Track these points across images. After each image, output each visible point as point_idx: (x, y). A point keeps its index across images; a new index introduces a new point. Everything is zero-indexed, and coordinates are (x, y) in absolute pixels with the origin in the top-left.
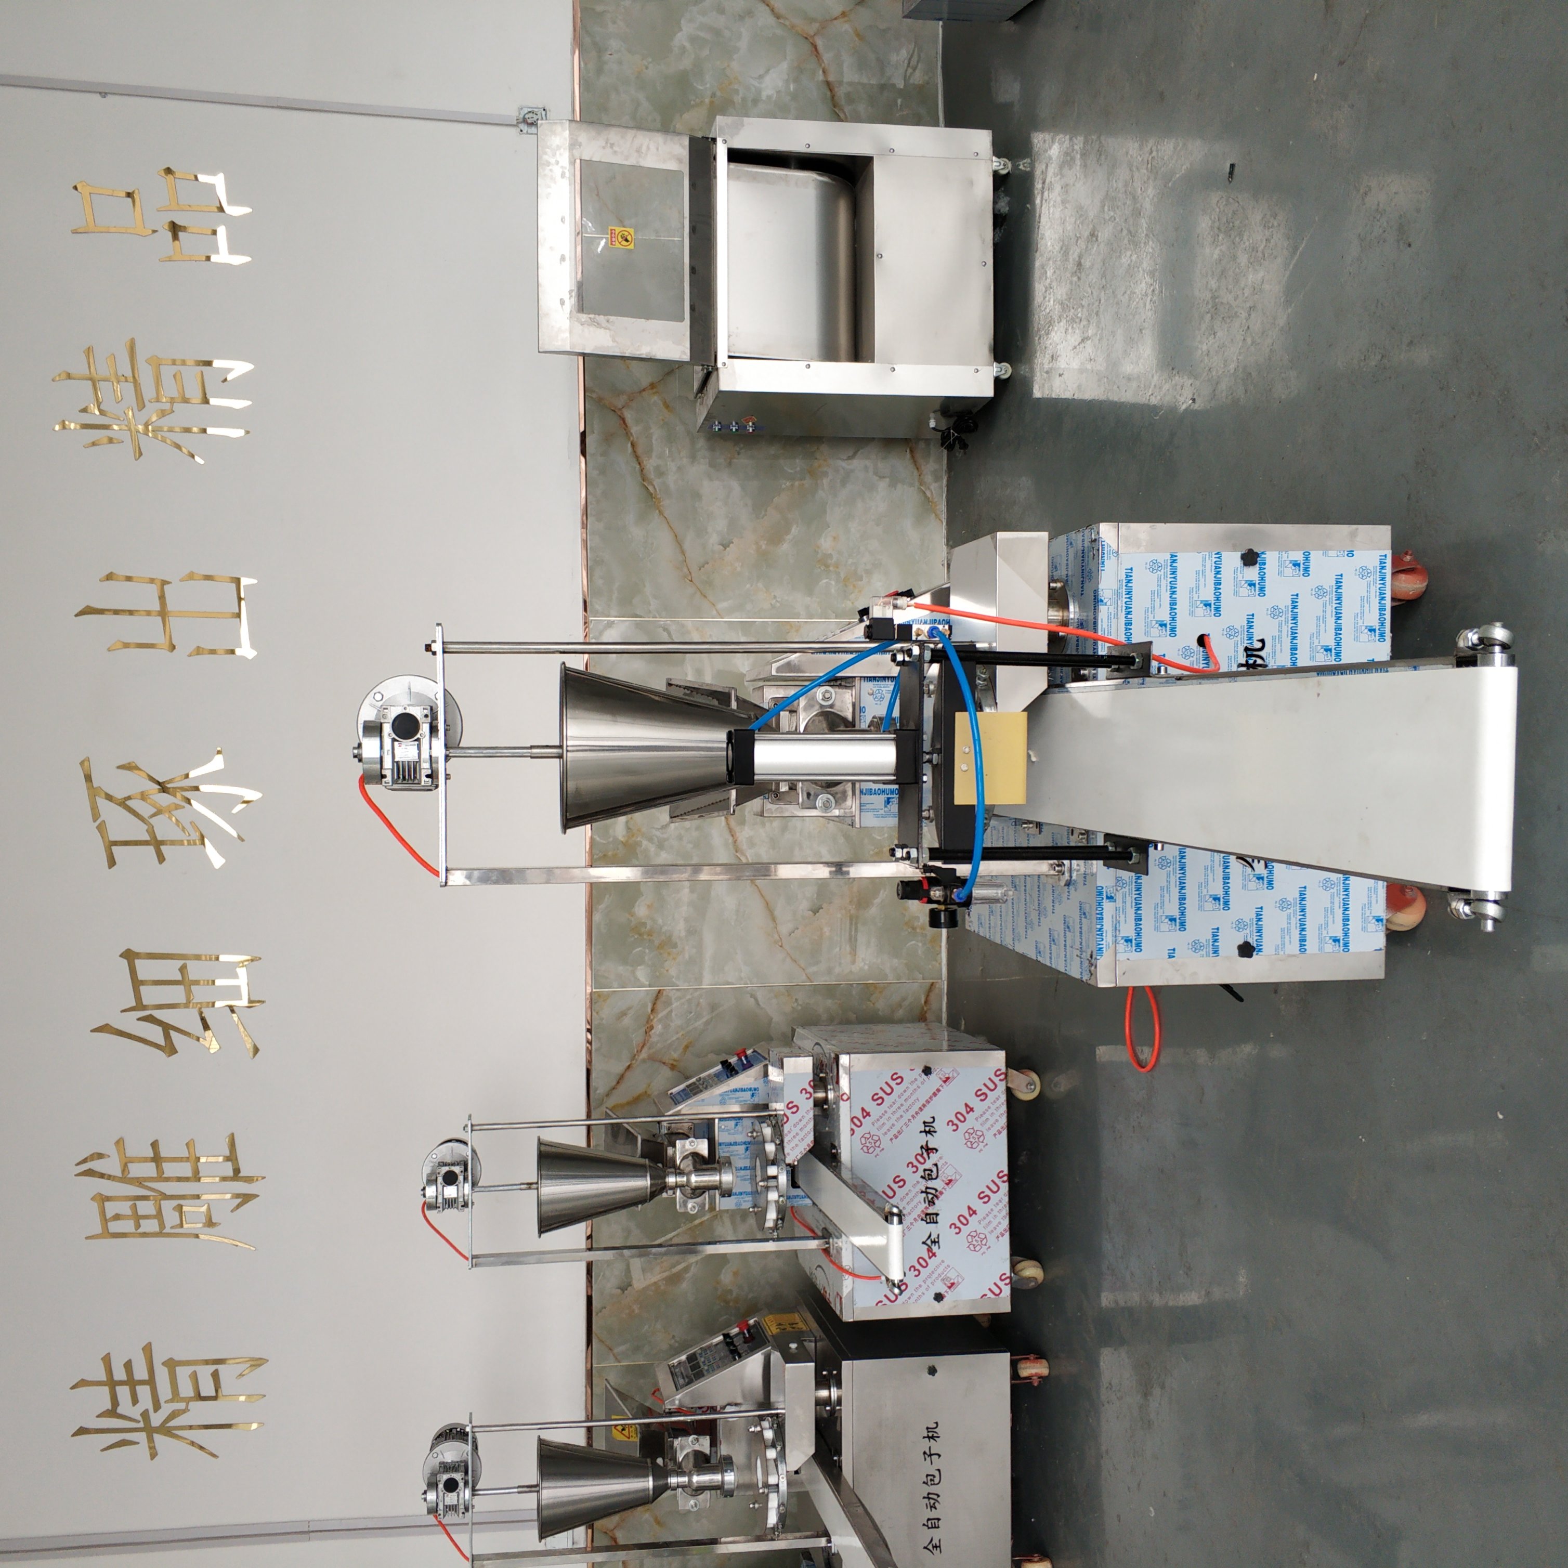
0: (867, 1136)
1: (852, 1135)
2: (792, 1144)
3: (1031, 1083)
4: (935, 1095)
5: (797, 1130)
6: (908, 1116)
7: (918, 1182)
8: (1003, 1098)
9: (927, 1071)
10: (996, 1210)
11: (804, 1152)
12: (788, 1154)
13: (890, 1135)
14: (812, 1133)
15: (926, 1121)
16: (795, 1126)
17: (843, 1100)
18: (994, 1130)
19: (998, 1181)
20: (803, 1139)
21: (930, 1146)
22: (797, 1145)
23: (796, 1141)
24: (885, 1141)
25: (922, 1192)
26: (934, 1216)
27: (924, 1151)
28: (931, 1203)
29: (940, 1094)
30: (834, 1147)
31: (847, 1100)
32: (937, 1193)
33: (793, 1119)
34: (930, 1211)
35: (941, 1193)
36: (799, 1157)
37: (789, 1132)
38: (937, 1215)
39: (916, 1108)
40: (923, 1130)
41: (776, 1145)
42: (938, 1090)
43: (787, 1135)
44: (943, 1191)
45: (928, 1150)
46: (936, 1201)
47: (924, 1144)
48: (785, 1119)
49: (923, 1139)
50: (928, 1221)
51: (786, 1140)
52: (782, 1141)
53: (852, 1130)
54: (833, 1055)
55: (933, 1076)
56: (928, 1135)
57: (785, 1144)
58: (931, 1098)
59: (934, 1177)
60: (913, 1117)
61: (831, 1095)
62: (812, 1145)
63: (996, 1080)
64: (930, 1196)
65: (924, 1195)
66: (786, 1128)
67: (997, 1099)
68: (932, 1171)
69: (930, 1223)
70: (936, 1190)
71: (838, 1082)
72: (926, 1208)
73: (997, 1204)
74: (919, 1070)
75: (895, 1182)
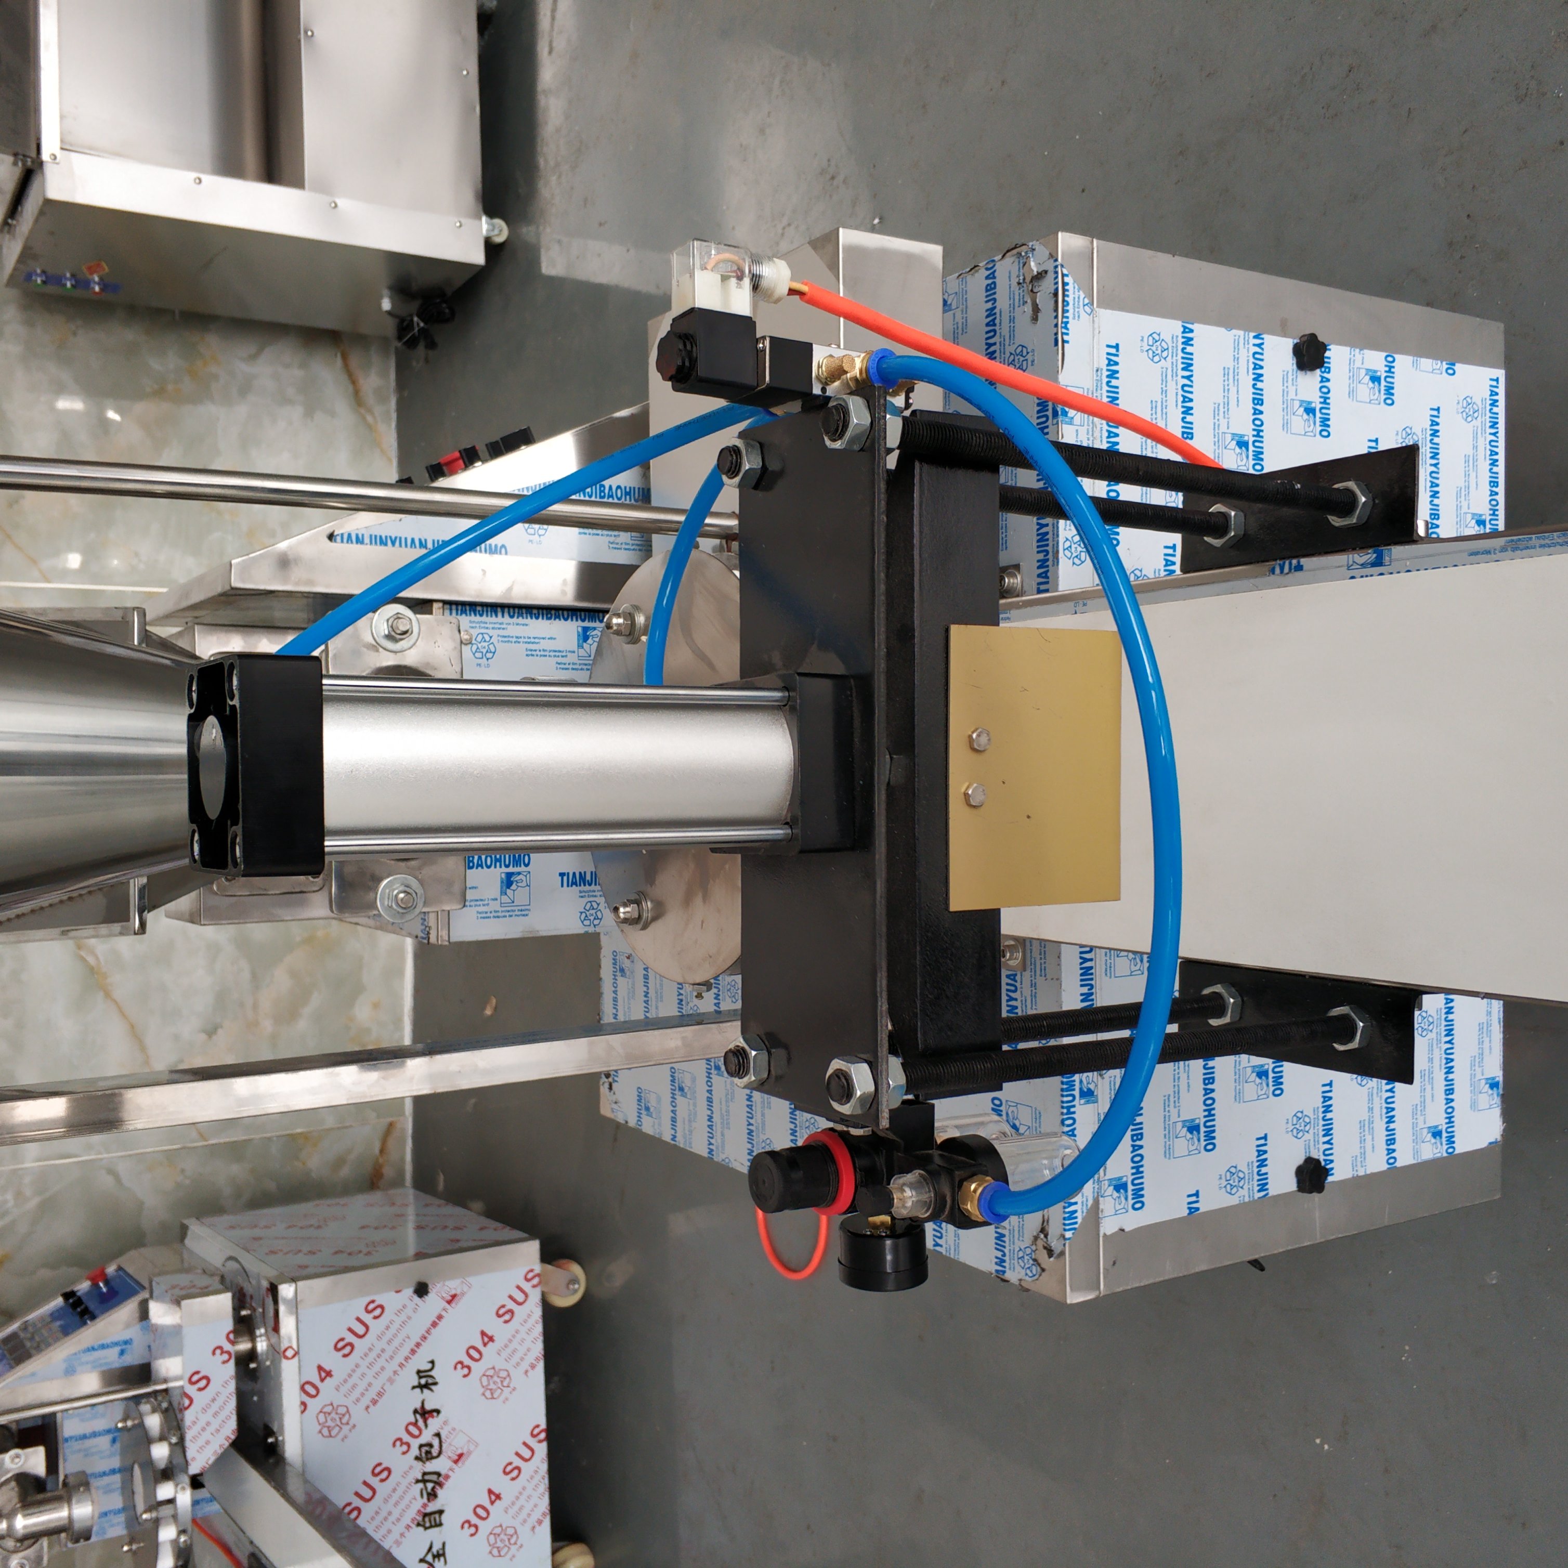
0: (328, 1409)
1: (303, 1412)
2: (201, 1442)
3: (574, 1281)
4: (434, 1324)
5: (208, 1416)
6: (394, 1365)
7: (411, 1468)
8: (538, 1312)
9: (422, 1290)
10: (530, 1486)
11: (220, 1451)
12: (194, 1459)
13: (366, 1401)
14: (234, 1418)
15: (422, 1368)
16: (204, 1410)
17: (286, 1358)
18: (525, 1365)
19: (532, 1442)
20: (218, 1431)
21: (428, 1407)
22: (208, 1442)
23: (206, 1435)
24: (357, 1412)
25: (418, 1481)
26: (437, 1516)
27: (418, 1416)
28: (432, 1495)
29: (442, 1324)
30: (270, 1432)
31: (294, 1356)
32: (441, 1479)
33: (200, 1399)
34: (429, 1509)
35: (447, 1477)
36: (210, 1462)
37: (194, 1423)
38: (441, 1512)
39: (405, 1351)
40: (416, 1384)
41: (170, 1444)
42: (440, 1317)
43: (190, 1428)
44: (450, 1473)
45: (424, 1413)
46: (440, 1492)
47: (418, 1406)
48: (187, 1402)
49: (415, 1399)
50: (428, 1524)
51: (189, 1436)
52: (182, 1440)
53: (304, 1404)
54: (265, 1284)
55: (432, 1297)
56: (425, 1391)
57: (188, 1443)
58: (428, 1332)
59: (435, 1454)
60: (401, 1365)
61: (262, 1346)
62: (233, 1437)
63: (527, 1286)
64: (430, 1486)
65: (421, 1485)
66: (189, 1416)
67: (529, 1316)
68: (430, 1445)
69: (431, 1527)
70: (439, 1474)
71: (276, 1329)
72: (425, 1506)
73: (532, 1478)
74: (409, 1291)
75: (374, 1474)
